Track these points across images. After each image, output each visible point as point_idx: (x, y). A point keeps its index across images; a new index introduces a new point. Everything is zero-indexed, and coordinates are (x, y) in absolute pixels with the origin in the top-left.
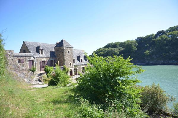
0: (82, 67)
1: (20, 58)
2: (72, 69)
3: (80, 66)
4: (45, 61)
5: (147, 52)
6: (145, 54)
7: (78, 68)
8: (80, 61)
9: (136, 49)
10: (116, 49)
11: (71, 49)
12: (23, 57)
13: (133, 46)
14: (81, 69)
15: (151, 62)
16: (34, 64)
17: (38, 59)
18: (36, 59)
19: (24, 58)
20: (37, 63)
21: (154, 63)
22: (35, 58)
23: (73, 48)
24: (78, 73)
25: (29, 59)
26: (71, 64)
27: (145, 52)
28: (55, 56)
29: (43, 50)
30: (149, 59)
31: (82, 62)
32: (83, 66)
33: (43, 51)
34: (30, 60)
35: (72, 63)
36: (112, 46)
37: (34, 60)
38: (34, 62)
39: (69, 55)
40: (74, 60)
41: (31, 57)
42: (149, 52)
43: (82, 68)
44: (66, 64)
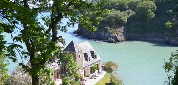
0: (90, 67)
2: (82, 73)
5: (169, 23)
6: (165, 26)
7: (86, 70)
8: (88, 61)
9: (154, 16)
10: (122, 13)
13: (149, 10)
15: (172, 41)
21: (176, 42)
24: (86, 75)
27: (166, 24)
30: (170, 34)
36: (117, 6)
39: (80, 60)
42: (170, 23)
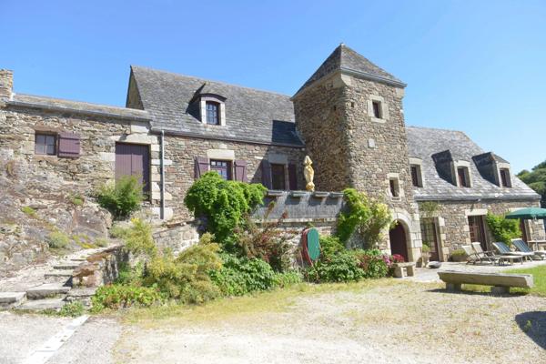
0: (468, 212)
1: (52, 124)
2: (403, 216)
3: (454, 207)
4: (229, 162)
7: (442, 222)
8: (451, 181)
11: (388, 90)
12: (77, 123)
14: (467, 228)
16: (154, 170)
17: (182, 142)
18: (164, 143)
19: (87, 126)
20: (172, 171)
22: (159, 134)
23: (401, 86)
24: (446, 251)
25: (117, 138)
26: (393, 184)
28: (294, 140)
29: (223, 99)
31: (465, 183)
32: (477, 212)
33: (223, 106)
34: (122, 148)
35: (400, 182)
37: (155, 148)
38: (155, 162)
39: (379, 129)
40: (415, 170)
41: (135, 128)
43: (470, 218)
44: (360, 182)
